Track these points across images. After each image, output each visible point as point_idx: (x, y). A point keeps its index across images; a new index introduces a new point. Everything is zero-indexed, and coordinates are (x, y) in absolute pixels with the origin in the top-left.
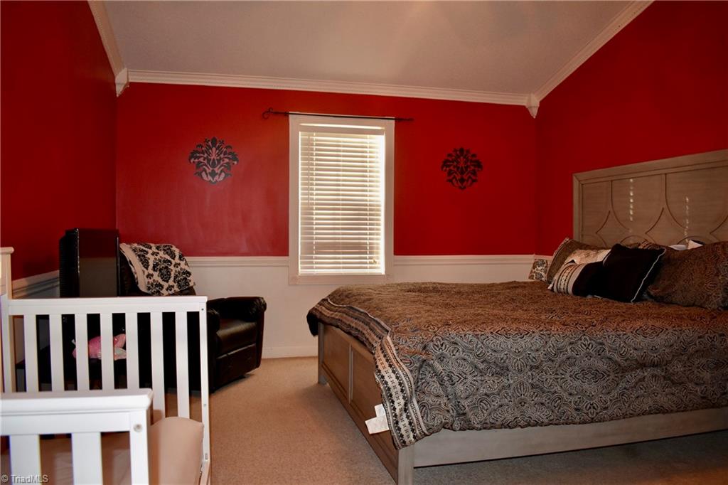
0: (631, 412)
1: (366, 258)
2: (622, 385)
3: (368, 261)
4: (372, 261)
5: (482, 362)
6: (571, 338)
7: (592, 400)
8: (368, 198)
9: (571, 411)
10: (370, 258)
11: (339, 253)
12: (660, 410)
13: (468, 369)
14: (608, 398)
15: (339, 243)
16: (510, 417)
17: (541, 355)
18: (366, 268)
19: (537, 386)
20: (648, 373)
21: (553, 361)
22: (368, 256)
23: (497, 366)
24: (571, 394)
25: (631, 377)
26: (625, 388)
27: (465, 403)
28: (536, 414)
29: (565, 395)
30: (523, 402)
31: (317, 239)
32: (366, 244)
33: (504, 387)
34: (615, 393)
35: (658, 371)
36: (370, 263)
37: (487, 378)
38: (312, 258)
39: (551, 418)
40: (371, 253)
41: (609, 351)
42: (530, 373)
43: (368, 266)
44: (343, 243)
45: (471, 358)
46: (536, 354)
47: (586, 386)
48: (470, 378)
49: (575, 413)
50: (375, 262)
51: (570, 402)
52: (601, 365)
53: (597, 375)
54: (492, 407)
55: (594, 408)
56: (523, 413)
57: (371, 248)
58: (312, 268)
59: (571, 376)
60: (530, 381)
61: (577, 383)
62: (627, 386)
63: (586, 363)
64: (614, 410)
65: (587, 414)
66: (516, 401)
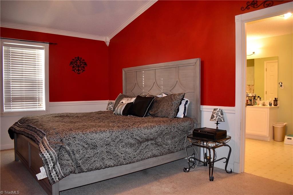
0: (144, 158)
1: (36, 104)
2: (140, 148)
3: (37, 105)
4: (39, 104)
5: (86, 144)
6: (121, 132)
7: (130, 155)
8: (37, 77)
9: (122, 160)
10: (39, 103)
11: (24, 102)
12: (155, 156)
13: (81, 148)
14: (135, 153)
15: (23, 97)
16: (98, 165)
17: (110, 140)
18: (37, 108)
19: (109, 152)
20: (149, 143)
21: (114, 141)
22: (37, 102)
23: (92, 145)
24: (122, 154)
25: (144, 145)
26: (142, 149)
27: (80, 162)
28: (108, 163)
29: (119, 154)
30: (103, 159)
31: (12, 95)
32: (36, 97)
33: (95, 154)
34: (138, 151)
35: (153, 142)
36: (39, 106)
37: (88, 151)
38: (10, 104)
39: (115, 164)
40: (38, 101)
41: (135, 136)
42: (106, 147)
43: (38, 107)
44: (25, 97)
45: (82, 143)
46: (108, 139)
47: (127, 150)
48: (81, 151)
49: (123, 161)
50: (41, 105)
51: (122, 157)
52: (132, 141)
53: (131, 145)
54: (91, 162)
55: (131, 158)
56: (103, 163)
57: (39, 99)
58: (11, 109)
59: (122, 147)
60: (106, 150)
61: (124, 149)
62: (142, 148)
63: (127, 141)
64: (138, 158)
65: (128, 160)
66: (101, 158)
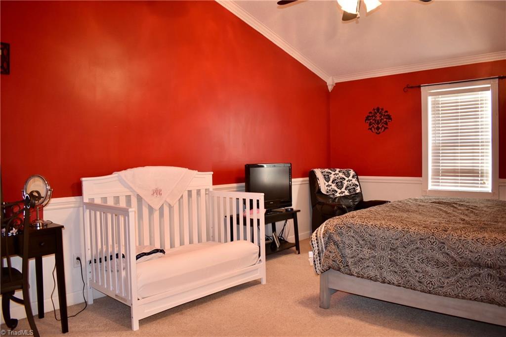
0: (463, 295)
1: (478, 180)
2: (459, 275)
3: (479, 182)
4: (482, 182)
6: (422, 236)
7: (432, 278)
8: (480, 137)
9: (414, 281)
10: (481, 180)
11: (458, 176)
12: (491, 301)
13: (354, 242)
14: (447, 281)
15: (458, 169)
16: (372, 274)
17: (398, 243)
18: (478, 187)
19: (393, 261)
20: (484, 272)
21: (406, 248)
22: (479, 178)
23: (371, 244)
24: (417, 271)
25: (468, 272)
26: (461, 278)
27: (350, 261)
28: (389, 277)
29: (412, 271)
30: (381, 268)
31: (442, 166)
32: (478, 170)
34: (452, 279)
35: (493, 272)
36: (481, 184)
37: (364, 250)
38: (439, 179)
39: (400, 282)
40: (482, 176)
41: (448, 249)
42: (390, 252)
43: (480, 185)
44: (461, 169)
45: (356, 237)
46: (395, 242)
47: (429, 269)
48: (354, 247)
49: (417, 284)
50: (484, 183)
51: (416, 276)
52: (442, 258)
53: (438, 264)
55: (432, 284)
56: (381, 274)
57: (482, 173)
58: (439, 185)
59: (419, 260)
60: (389, 257)
61: (423, 265)
62: (463, 277)
63: (429, 254)
64: (447, 289)
65: (427, 287)
66: (377, 266)
